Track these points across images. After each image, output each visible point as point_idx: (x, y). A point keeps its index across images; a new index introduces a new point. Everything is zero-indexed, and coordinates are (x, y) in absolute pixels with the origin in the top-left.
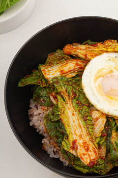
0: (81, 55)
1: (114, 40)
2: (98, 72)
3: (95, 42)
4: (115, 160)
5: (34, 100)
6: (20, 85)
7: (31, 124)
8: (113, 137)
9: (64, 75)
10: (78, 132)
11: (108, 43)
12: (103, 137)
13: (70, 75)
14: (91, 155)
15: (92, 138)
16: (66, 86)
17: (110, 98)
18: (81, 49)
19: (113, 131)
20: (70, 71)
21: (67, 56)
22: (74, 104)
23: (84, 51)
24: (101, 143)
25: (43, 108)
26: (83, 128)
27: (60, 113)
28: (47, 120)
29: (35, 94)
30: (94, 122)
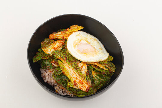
0: (60, 38)
1: (75, 25)
2: (74, 43)
3: (64, 29)
4: (98, 85)
5: (43, 68)
6: (34, 62)
7: (45, 81)
8: (93, 74)
9: (56, 50)
10: (75, 76)
11: (72, 27)
12: (88, 75)
13: (59, 49)
14: (85, 86)
15: (82, 77)
16: (60, 55)
17: (86, 54)
18: (59, 35)
19: (92, 71)
20: (58, 47)
21: (52, 41)
22: (68, 63)
23: (61, 35)
24: (87, 79)
25: (50, 70)
26: (76, 74)
27: (61, 69)
28: (54, 76)
29: (42, 65)
30: (81, 69)
